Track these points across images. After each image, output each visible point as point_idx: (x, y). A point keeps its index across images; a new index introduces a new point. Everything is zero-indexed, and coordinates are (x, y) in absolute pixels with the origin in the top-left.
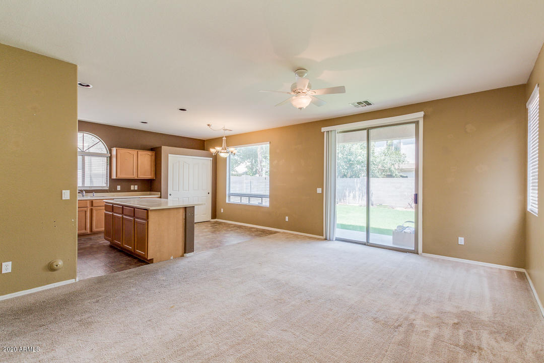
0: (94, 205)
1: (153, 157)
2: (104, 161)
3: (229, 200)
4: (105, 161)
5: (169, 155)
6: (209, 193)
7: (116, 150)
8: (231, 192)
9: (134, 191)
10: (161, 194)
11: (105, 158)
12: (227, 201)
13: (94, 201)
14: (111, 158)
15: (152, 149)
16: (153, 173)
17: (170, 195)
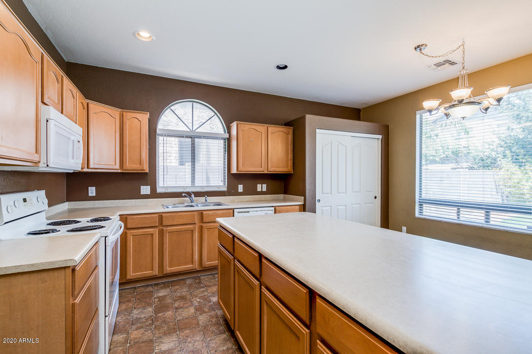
0: (205, 220)
1: (290, 137)
2: (220, 145)
3: (421, 212)
4: (222, 145)
5: (318, 131)
6: (375, 197)
7: (237, 125)
8: (424, 196)
9: (262, 193)
10: (305, 200)
11: (222, 141)
12: (417, 215)
13: (204, 212)
14: (229, 141)
15: (287, 124)
16: (290, 163)
17: (319, 201)
